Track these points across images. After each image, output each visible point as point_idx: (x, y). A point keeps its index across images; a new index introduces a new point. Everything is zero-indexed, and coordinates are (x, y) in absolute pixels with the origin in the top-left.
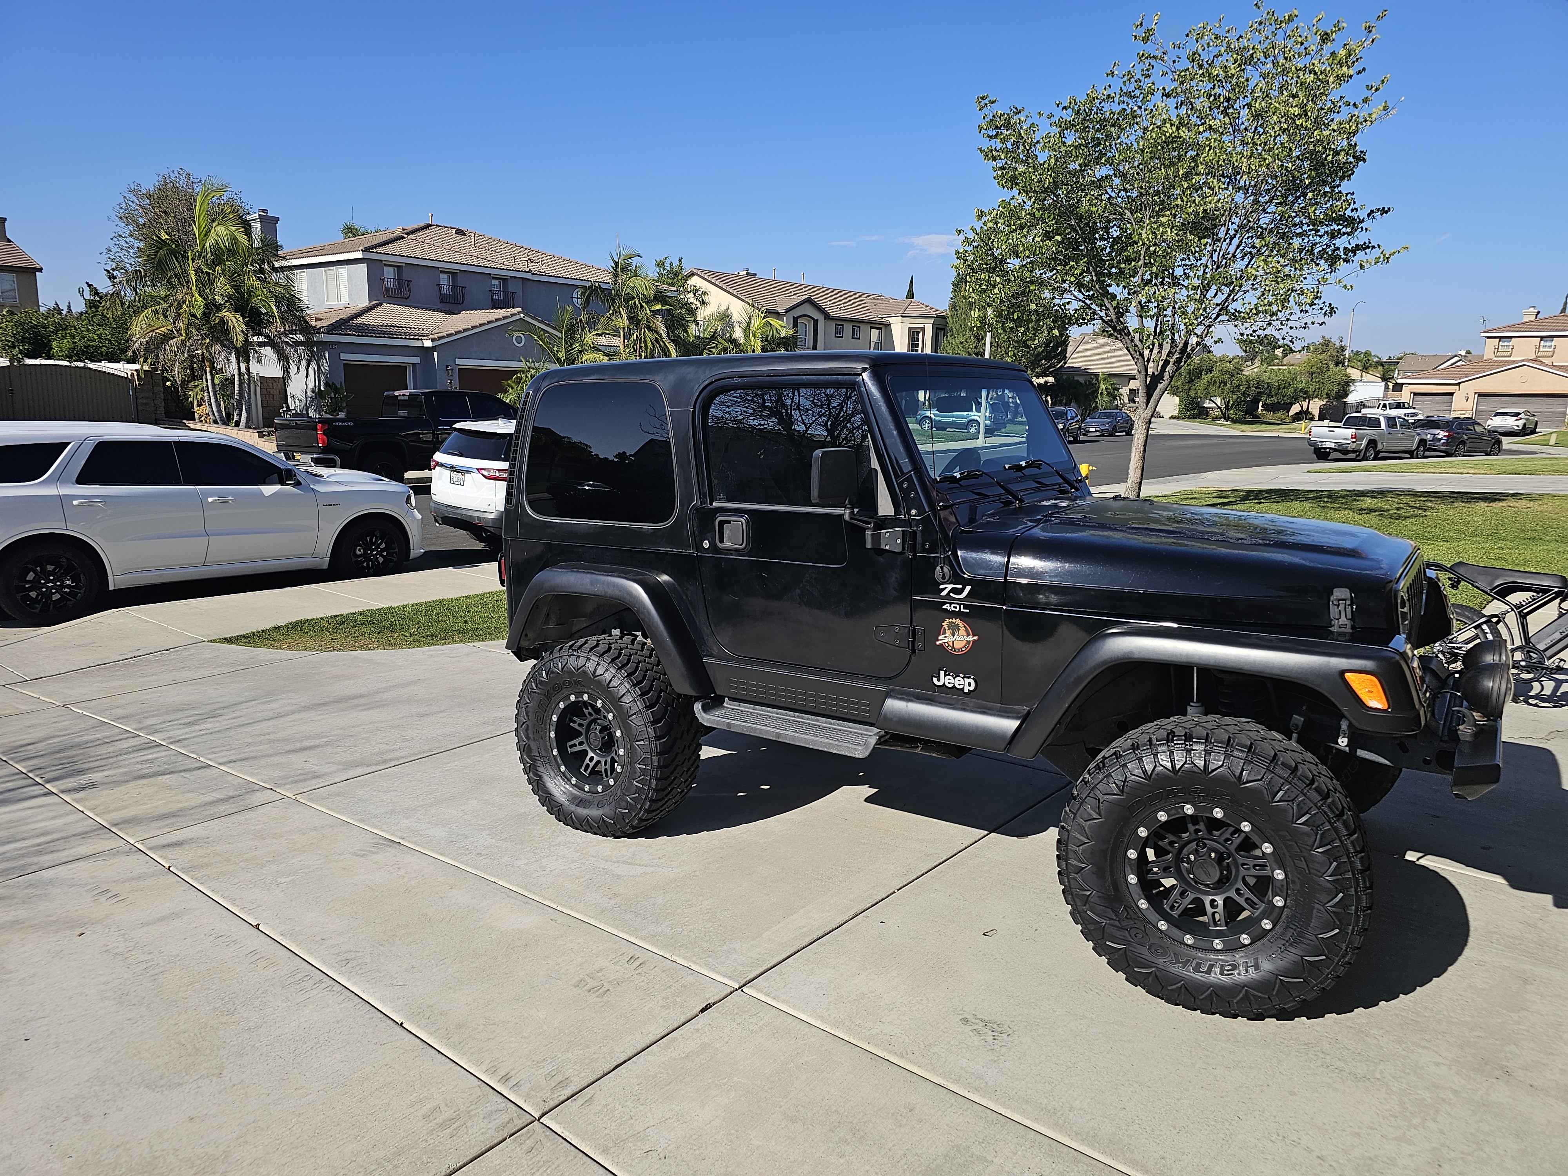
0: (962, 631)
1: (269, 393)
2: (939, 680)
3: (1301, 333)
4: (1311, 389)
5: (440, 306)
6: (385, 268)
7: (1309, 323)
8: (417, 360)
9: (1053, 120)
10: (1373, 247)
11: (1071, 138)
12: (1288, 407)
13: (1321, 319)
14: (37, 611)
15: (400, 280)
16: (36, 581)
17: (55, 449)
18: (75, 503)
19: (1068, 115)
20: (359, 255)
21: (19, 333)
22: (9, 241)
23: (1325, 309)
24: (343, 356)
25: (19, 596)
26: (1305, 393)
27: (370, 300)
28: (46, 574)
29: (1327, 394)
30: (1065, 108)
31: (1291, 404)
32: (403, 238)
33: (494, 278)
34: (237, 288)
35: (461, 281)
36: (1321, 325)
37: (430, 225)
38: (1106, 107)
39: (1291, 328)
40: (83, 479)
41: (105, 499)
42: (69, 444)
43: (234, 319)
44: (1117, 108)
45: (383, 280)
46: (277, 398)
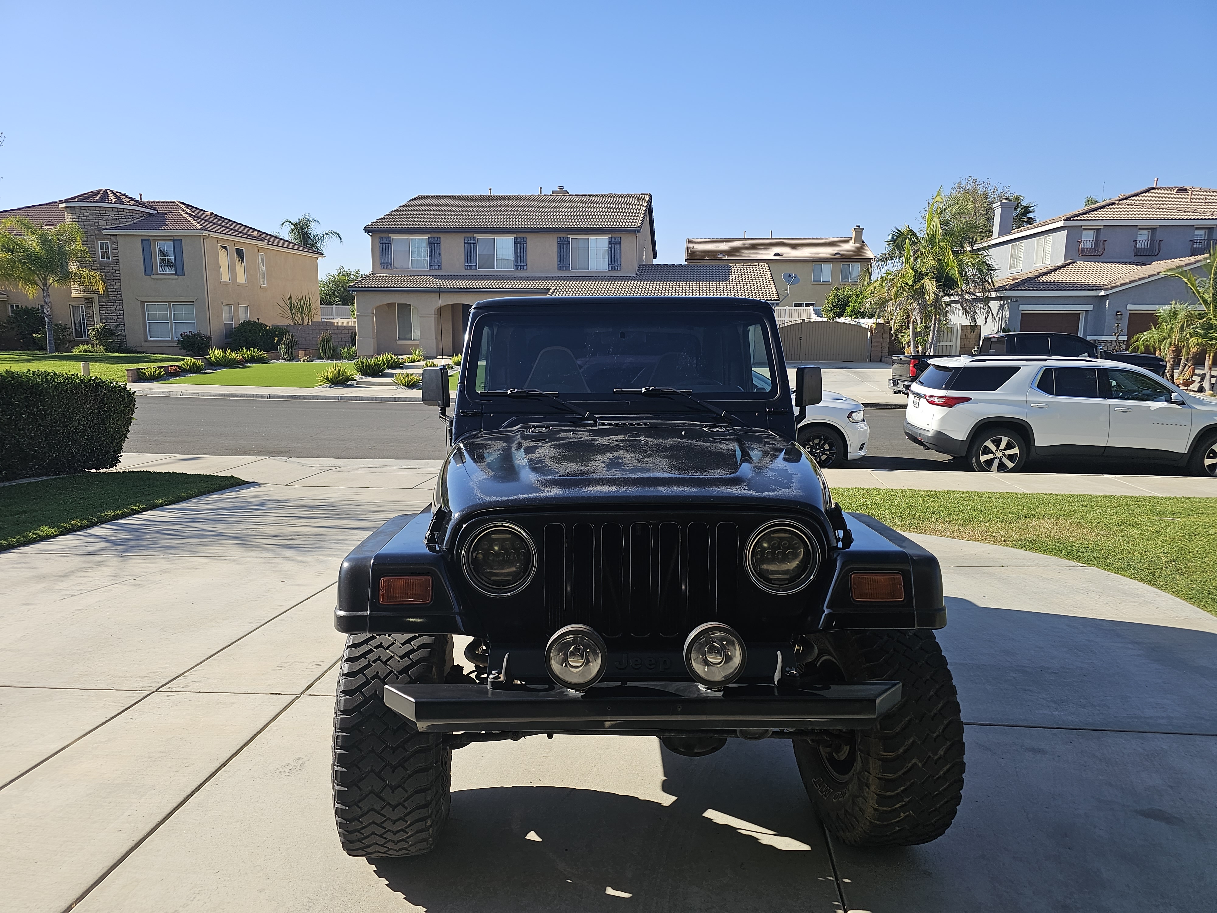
1: (966, 337)
5: (1134, 259)
6: (1084, 232)
8: (1090, 307)
15: (1097, 240)
20: (1061, 224)
21: (835, 302)
22: (863, 242)
24: (1022, 307)
27: (1065, 260)
32: (1115, 203)
33: (1197, 228)
34: (939, 261)
35: (1159, 236)
37: (1153, 189)
43: (930, 284)
45: (1080, 242)
46: (973, 341)
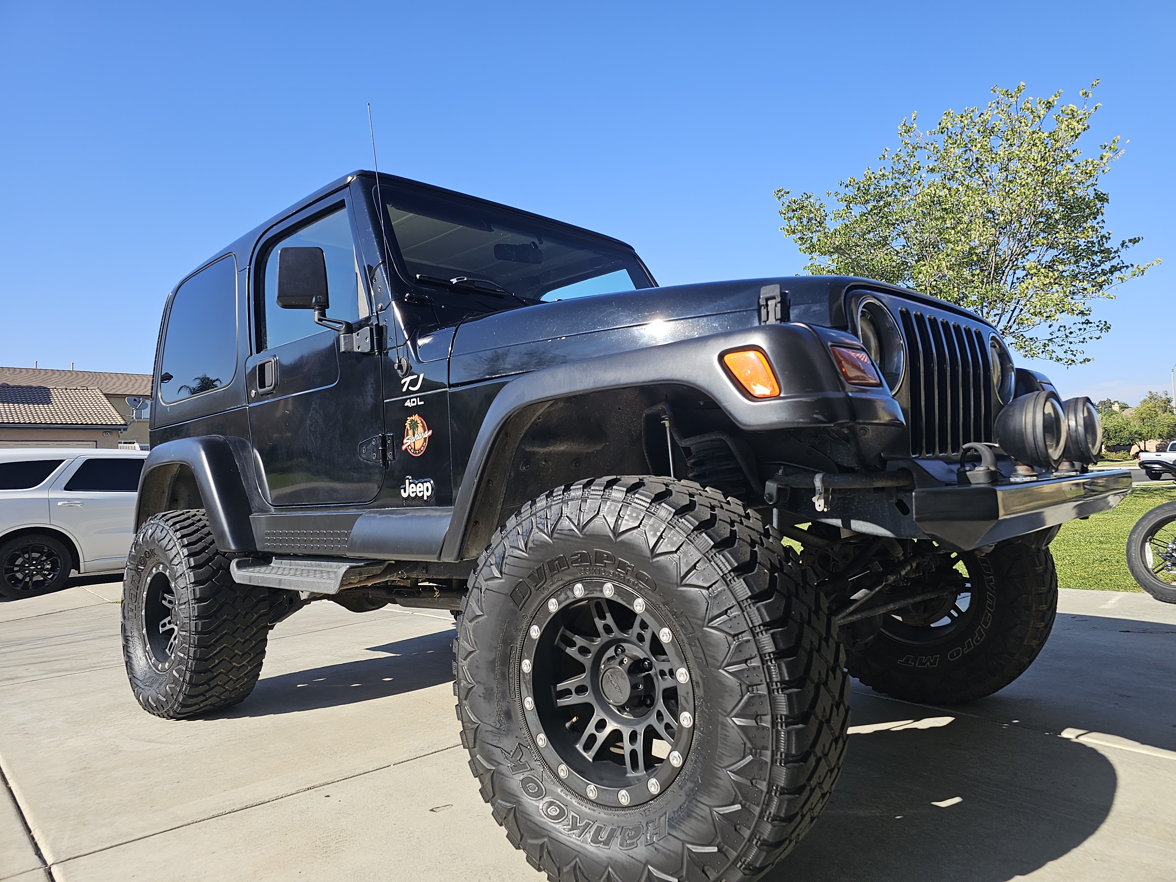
0: (420, 429)
2: (405, 492)
3: (1080, 347)
4: (1144, 431)
7: (1087, 338)
9: (839, 197)
10: (1127, 267)
11: (857, 210)
12: (1128, 448)
13: (1098, 334)
14: (19, 589)
16: (22, 565)
17: (54, 464)
18: (59, 504)
19: (851, 192)
23: (1101, 326)
25: (6, 576)
26: (1140, 435)
28: (30, 560)
29: (1160, 435)
30: (847, 186)
31: (1131, 445)
36: (1098, 339)
38: (883, 183)
39: (1071, 343)
40: (70, 487)
41: (83, 501)
42: (63, 461)
44: (890, 184)
